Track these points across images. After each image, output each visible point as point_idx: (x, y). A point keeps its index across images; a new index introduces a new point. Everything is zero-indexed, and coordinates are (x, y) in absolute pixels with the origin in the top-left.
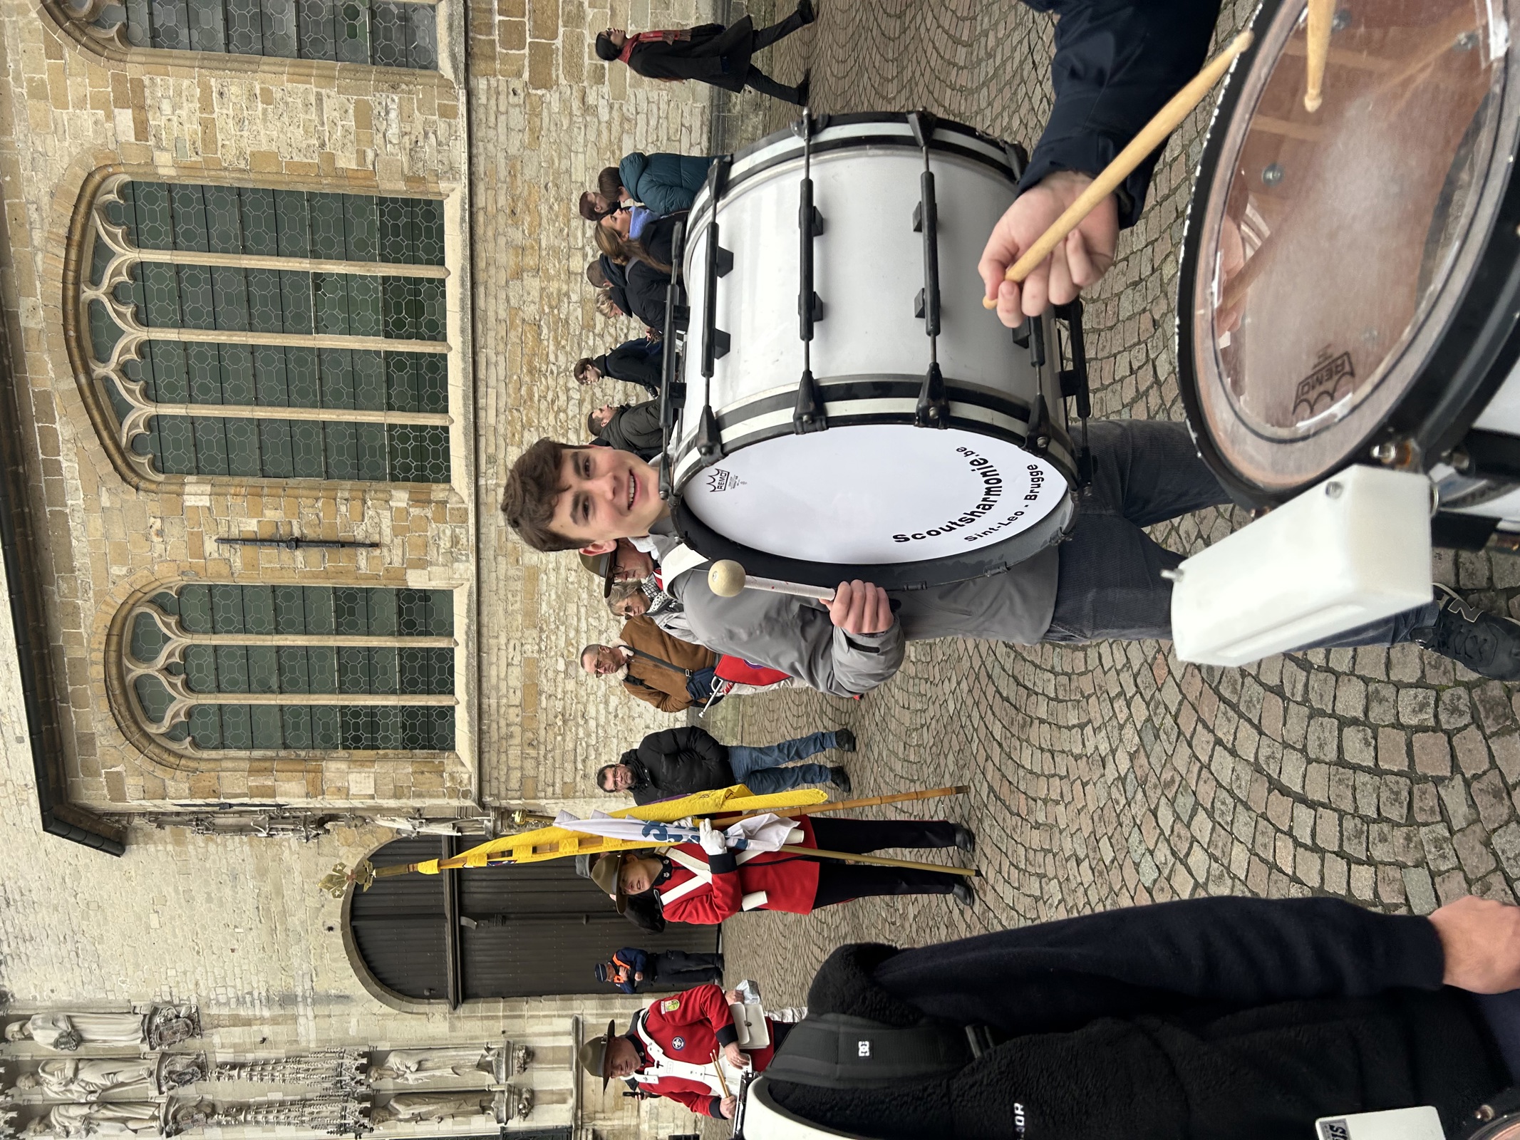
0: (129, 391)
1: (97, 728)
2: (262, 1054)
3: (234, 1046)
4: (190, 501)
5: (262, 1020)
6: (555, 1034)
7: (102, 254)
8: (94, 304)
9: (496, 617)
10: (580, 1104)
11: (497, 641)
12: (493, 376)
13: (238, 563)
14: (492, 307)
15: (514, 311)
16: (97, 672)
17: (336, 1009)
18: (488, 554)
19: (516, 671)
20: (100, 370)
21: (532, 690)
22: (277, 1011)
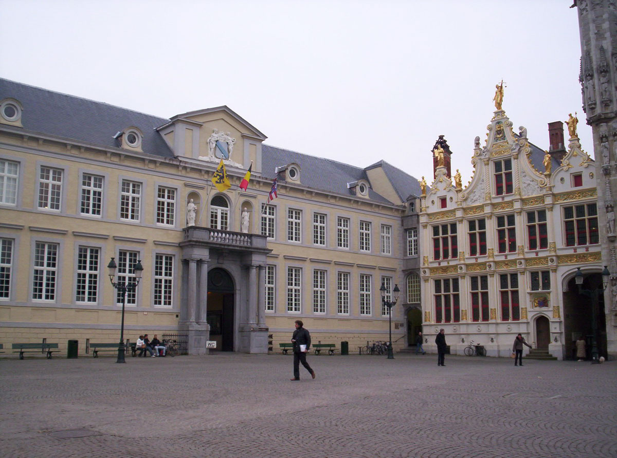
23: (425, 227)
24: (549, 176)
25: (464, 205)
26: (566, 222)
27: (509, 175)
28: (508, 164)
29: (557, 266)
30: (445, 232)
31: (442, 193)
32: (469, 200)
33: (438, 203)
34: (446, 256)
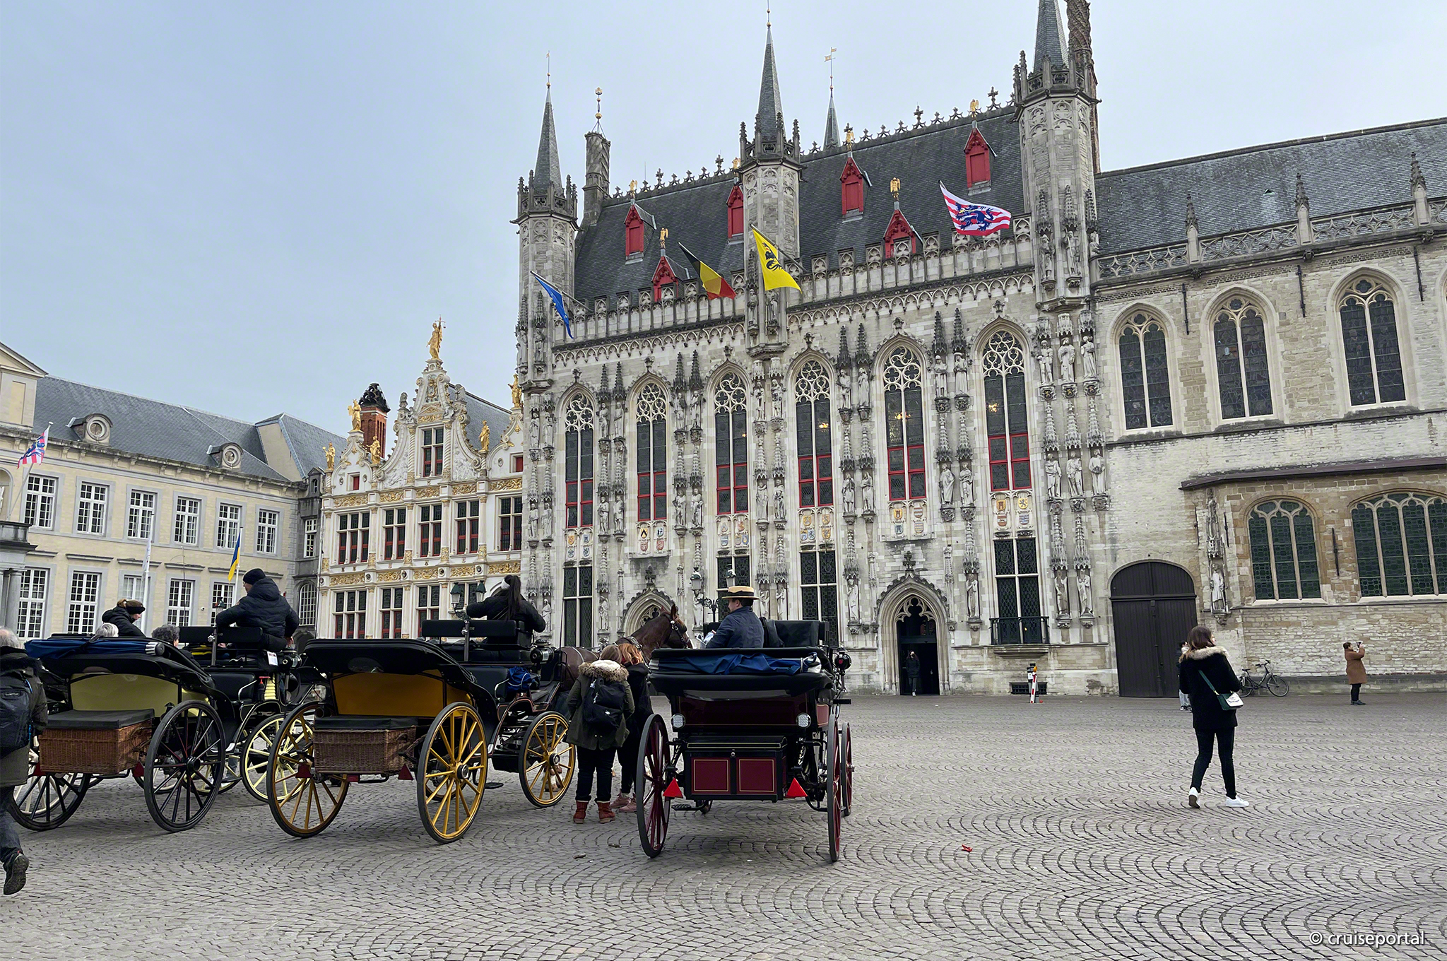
0: (1379, 504)
1: (1258, 493)
2: (1085, 531)
3: (1090, 522)
4: (1346, 521)
5: (1103, 531)
6: (1099, 636)
7: (1425, 498)
8: (1407, 496)
9: (1315, 612)
10: (1062, 646)
11: (1306, 613)
12: (1406, 610)
13: (1326, 534)
14: (1430, 609)
15: (1430, 615)
16: (1279, 493)
17: (1110, 557)
18: (1340, 609)
19: (1295, 619)
20: (1385, 496)
21: (1289, 624)
22: (1108, 537)
23: (329, 515)
24: (486, 454)
25: (380, 487)
26: (502, 518)
27: (439, 449)
28: (439, 432)
29: (486, 577)
30: (355, 525)
31: (354, 469)
32: (387, 481)
33: (349, 482)
34: (353, 558)
